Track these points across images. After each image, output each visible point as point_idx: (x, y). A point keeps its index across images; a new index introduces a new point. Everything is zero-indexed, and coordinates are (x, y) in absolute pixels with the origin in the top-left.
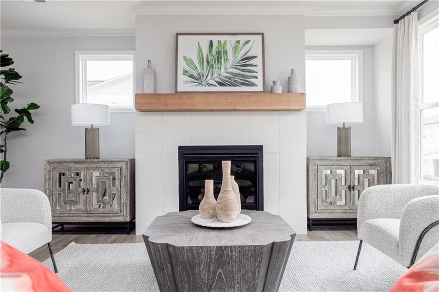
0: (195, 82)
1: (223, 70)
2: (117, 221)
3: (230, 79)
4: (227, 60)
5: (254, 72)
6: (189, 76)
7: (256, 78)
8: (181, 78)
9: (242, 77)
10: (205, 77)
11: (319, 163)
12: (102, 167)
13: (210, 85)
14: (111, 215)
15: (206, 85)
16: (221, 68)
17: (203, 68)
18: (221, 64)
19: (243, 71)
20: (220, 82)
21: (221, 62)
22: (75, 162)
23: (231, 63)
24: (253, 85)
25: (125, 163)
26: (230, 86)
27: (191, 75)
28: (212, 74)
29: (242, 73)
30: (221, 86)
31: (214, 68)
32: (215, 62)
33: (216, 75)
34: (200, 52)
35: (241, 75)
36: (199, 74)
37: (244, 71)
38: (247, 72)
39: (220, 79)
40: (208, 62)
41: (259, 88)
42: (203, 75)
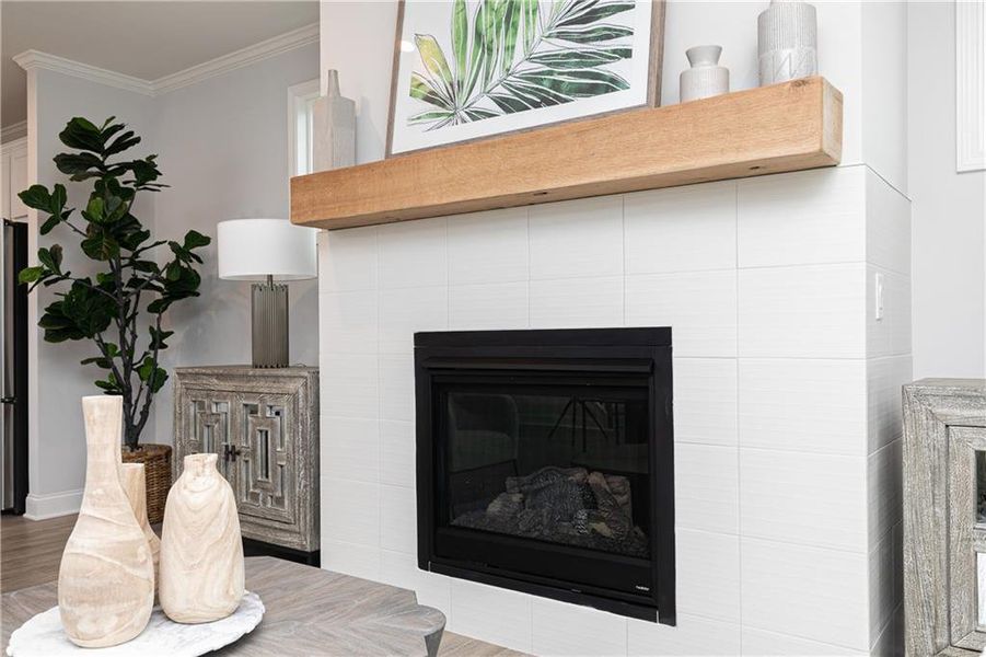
0: (439, 115)
1: (519, 53)
2: (288, 545)
3: (539, 81)
4: (534, 11)
5: (619, 33)
6: (427, 99)
7: (627, 54)
8: (408, 106)
9: (576, 65)
10: (466, 89)
11: (957, 413)
12: (261, 390)
13: (476, 115)
14: (277, 525)
15: (467, 118)
16: (513, 47)
17: (463, 62)
18: (515, 34)
19: (583, 41)
20: (507, 100)
21: (515, 26)
22: (218, 377)
23: (547, 23)
24: (612, 85)
25: (302, 381)
26: (537, 105)
27: (432, 93)
28: (487, 78)
29: (579, 48)
30: (508, 111)
31: (495, 51)
32: (498, 32)
33: (497, 75)
34: (461, 7)
35: (576, 55)
36: (451, 85)
37: (589, 40)
38: (596, 39)
39: (508, 86)
40: (478, 35)
41: (635, 94)
42: (460, 84)
